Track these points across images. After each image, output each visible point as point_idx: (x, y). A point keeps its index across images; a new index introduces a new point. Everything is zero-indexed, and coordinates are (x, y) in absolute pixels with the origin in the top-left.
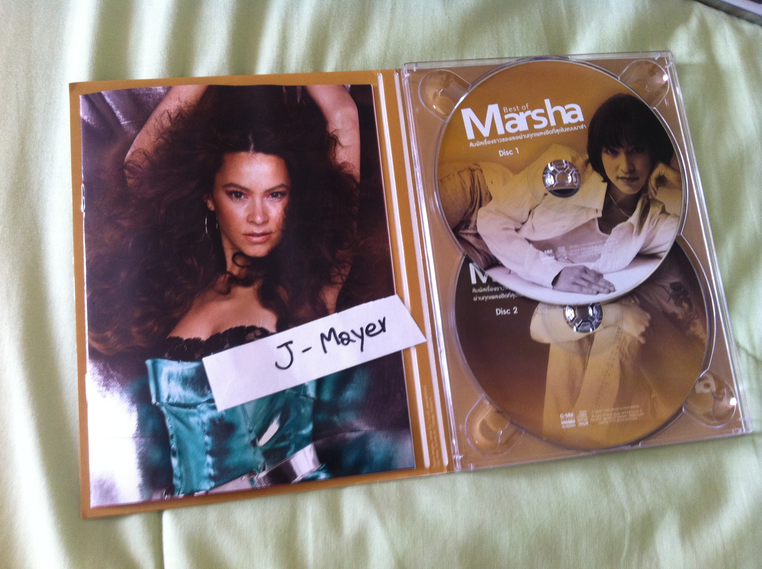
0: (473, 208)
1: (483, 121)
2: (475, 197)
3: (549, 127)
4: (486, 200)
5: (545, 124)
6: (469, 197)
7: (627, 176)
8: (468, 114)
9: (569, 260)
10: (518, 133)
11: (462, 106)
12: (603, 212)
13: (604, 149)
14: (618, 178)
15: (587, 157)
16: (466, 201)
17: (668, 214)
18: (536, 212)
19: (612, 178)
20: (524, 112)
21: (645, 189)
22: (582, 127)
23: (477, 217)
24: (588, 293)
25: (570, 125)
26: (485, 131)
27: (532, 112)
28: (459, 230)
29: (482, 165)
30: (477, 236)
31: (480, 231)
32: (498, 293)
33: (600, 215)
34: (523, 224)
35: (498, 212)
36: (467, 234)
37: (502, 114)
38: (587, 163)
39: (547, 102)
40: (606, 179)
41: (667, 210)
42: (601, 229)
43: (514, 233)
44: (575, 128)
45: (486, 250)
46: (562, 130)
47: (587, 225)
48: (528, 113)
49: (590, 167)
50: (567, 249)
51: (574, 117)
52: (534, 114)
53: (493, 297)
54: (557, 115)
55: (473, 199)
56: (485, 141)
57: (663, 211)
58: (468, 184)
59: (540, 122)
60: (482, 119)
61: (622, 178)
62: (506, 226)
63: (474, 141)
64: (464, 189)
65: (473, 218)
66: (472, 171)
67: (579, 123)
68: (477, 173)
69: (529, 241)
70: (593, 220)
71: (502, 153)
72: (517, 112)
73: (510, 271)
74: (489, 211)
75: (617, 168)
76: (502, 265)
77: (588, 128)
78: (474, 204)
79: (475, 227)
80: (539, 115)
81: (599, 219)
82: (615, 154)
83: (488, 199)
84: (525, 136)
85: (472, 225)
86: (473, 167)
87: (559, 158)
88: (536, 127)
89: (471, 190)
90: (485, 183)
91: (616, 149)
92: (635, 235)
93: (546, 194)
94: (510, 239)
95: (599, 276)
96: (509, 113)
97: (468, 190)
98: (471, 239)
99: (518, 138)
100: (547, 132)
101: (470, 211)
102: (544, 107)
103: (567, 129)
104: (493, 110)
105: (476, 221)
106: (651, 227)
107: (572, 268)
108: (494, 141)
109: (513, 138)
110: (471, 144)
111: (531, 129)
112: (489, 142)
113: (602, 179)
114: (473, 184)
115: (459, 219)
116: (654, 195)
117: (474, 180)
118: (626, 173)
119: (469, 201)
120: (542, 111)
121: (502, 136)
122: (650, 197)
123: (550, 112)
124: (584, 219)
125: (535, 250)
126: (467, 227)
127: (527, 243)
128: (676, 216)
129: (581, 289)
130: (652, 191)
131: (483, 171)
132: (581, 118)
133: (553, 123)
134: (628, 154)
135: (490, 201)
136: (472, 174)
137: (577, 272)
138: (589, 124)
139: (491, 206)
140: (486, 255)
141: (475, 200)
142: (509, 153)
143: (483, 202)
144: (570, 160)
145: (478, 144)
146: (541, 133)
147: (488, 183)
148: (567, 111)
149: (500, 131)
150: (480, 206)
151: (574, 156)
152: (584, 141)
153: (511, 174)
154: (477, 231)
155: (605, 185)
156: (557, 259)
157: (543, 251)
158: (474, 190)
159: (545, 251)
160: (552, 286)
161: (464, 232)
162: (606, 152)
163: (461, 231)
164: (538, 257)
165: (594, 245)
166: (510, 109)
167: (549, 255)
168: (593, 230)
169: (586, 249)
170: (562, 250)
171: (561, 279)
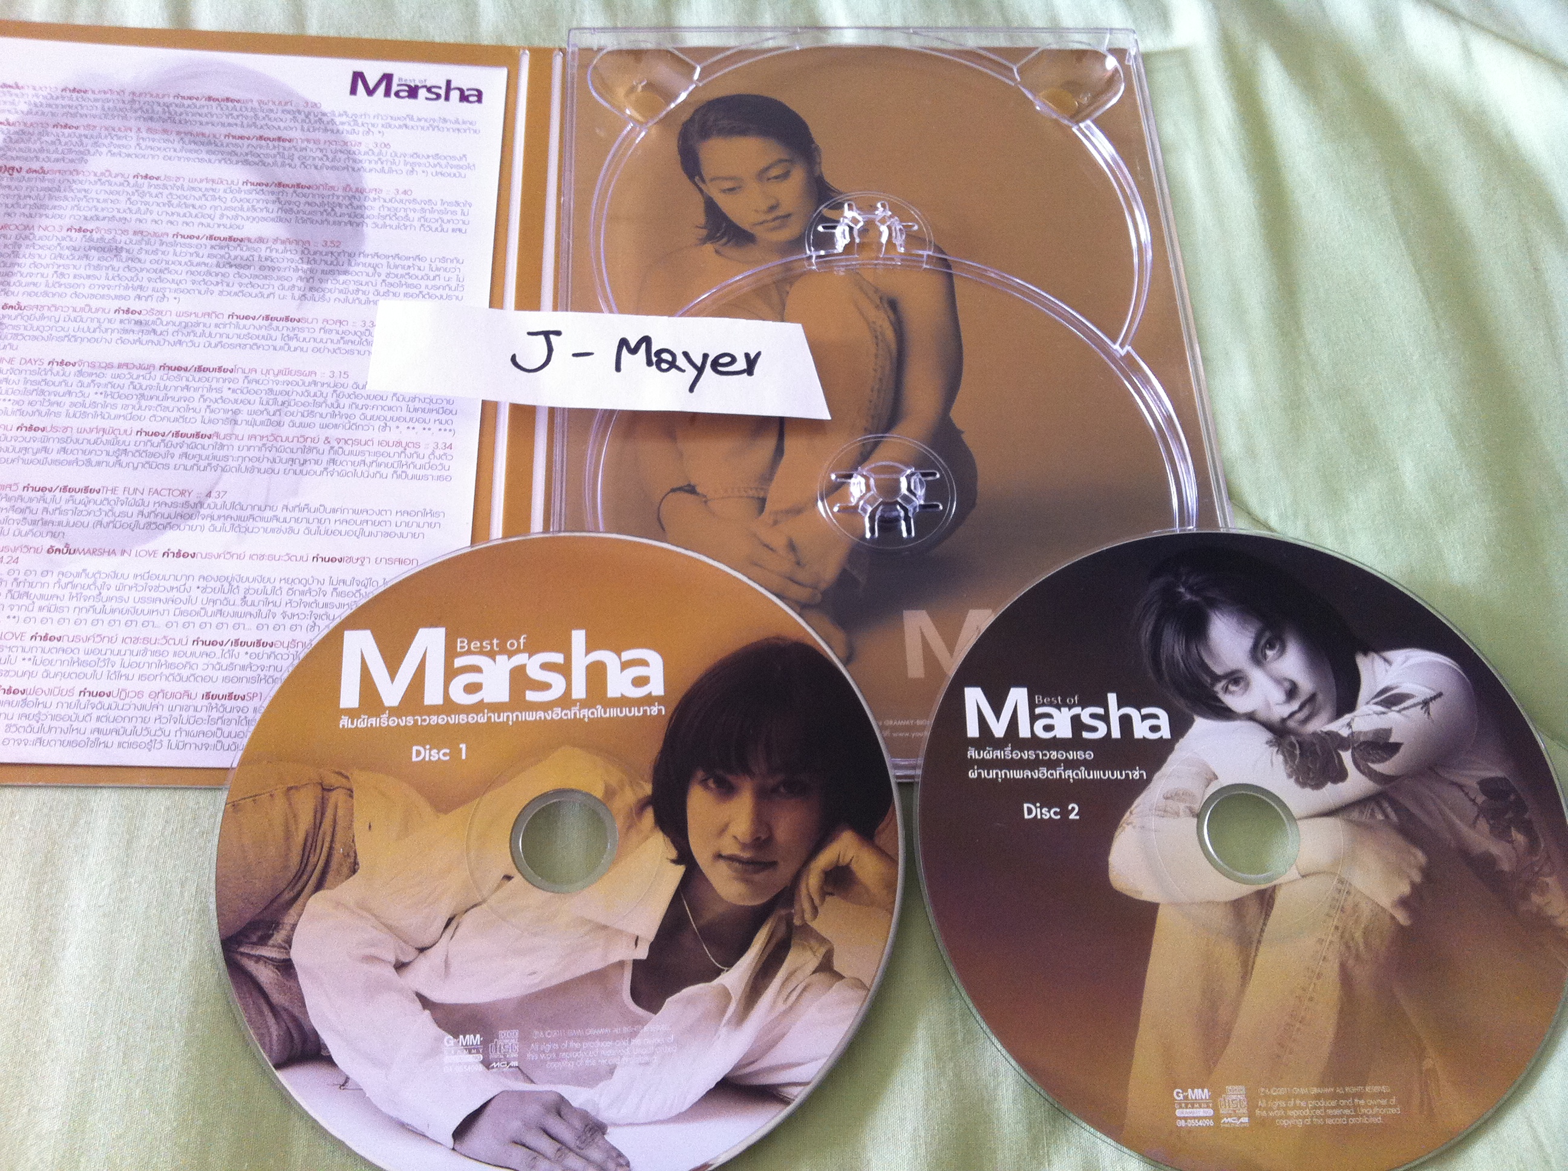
0: (296, 891)
1: (393, 666)
2: (313, 860)
3: (565, 701)
4: (339, 872)
5: (556, 691)
6: (296, 856)
7: (746, 855)
9: (520, 1071)
10: (479, 707)
11: (350, 623)
12: (653, 947)
13: (700, 774)
14: (719, 856)
15: (648, 789)
16: (286, 867)
17: (839, 977)
18: (468, 922)
19: (701, 854)
20: (510, 655)
21: (786, 896)
22: (654, 710)
23: (300, 915)
25: (623, 701)
26: (391, 693)
27: (530, 657)
28: (240, 944)
29: (359, 778)
30: (286, 967)
31: (298, 955)
33: (642, 953)
34: (422, 950)
35: (363, 907)
36: (259, 959)
37: (451, 654)
38: (642, 806)
39: (578, 637)
40: (685, 857)
41: (838, 965)
42: (636, 994)
43: (390, 972)
44: (635, 712)
46: (599, 712)
47: (599, 977)
48: (521, 659)
50: (524, 1039)
51: (641, 682)
52: (533, 666)
54: (596, 671)
55: (306, 865)
56: (385, 716)
57: (826, 967)
58: (304, 824)
59: (545, 687)
60: (393, 661)
61: (731, 858)
62: (373, 951)
63: (352, 713)
64: (288, 836)
65: (288, 920)
67: (649, 700)
68: (337, 797)
69: (425, 1002)
70: (621, 964)
71: (420, 753)
72: (492, 655)
73: (347, 1079)
74: (338, 904)
75: (723, 830)
76: (329, 1061)
77: (669, 715)
78: (305, 877)
79: (289, 942)
80: (546, 666)
81: (636, 963)
82: (727, 792)
83: (345, 870)
84: (494, 718)
85: (279, 937)
88: (531, 696)
89: (306, 840)
90: (350, 827)
92: (729, 1022)
93: (508, 878)
94: (373, 989)
95: (595, 1129)
96: (469, 652)
97: (299, 838)
98: (265, 975)
99: (472, 718)
100: (557, 714)
101: (287, 896)
102: (565, 648)
103: (614, 712)
104: (429, 641)
105: (294, 927)
106: (781, 1007)
107: (523, 1096)
108: (408, 721)
109: (462, 719)
110: (345, 722)
111: (517, 701)
112: (393, 722)
113: (673, 854)
114: (317, 825)
115: (250, 914)
116: (808, 916)
117: (323, 814)
118: (744, 846)
120: (557, 658)
121: (435, 710)
122: (797, 922)
123: (581, 662)
124: (593, 962)
125: (434, 1030)
126: (263, 941)
127: (418, 1005)
128: (859, 984)
129: (532, 1162)
130: (806, 905)
131: (355, 795)
132: (657, 687)
133: (579, 691)
135: (349, 877)
136: (323, 798)
137: (533, 1109)
138: (674, 705)
139: (346, 891)
140: (290, 1025)
141: (309, 868)
142: (438, 755)
143: (330, 877)
145: (364, 722)
146: (540, 714)
147: (359, 827)
148: (625, 665)
150: (319, 886)
152: (651, 748)
154: (288, 953)
155: (678, 872)
156: (487, 1064)
157: (456, 1036)
158: (315, 841)
159: (461, 1037)
160: (450, 1142)
161: (253, 952)
162: (704, 783)
163: (242, 950)
164: (435, 1051)
165: (603, 1038)
166: (475, 645)
167: (469, 1049)
168: (611, 994)
169: (577, 1045)
170: (508, 1040)
171: (484, 1124)
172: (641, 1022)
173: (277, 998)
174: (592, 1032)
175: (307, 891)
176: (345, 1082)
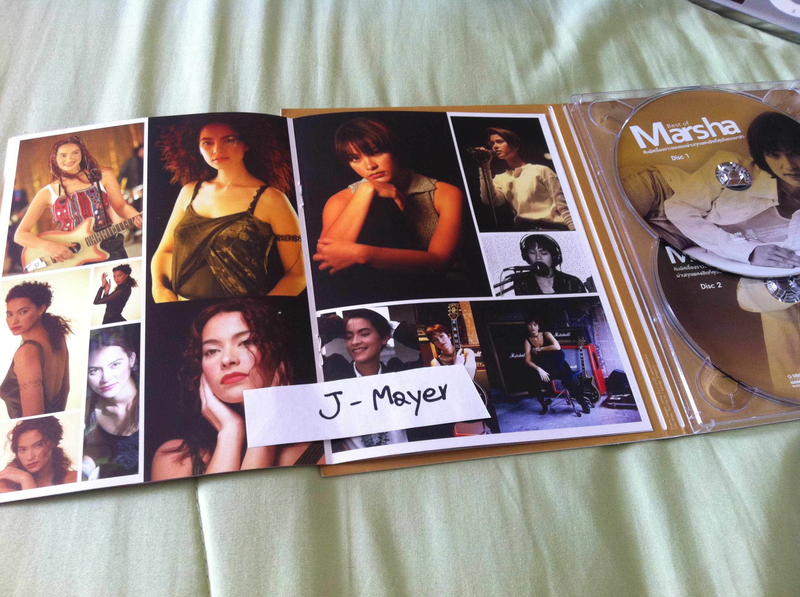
0: (658, 200)
1: (651, 135)
2: (658, 191)
3: (711, 137)
4: (669, 194)
5: (706, 136)
6: (652, 191)
8: (636, 130)
9: (759, 240)
10: (685, 143)
11: (629, 124)
12: (780, 201)
13: (765, 153)
14: (785, 175)
15: (752, 159)
16: (651, 195)
18: (718, 202)
19: (779, 175)
20: (686, 127)
22: (741, 137)
23: (664, 207)
24: (785, 267)
25: (729, 136)
26: (655, 142)
27: (693, 126)
28: (650, 218)
29: (659, 167)
30: (668, 222)
31: (669, 218)
32: (700, 270)
33: (777, 204)
34: (708, 212)
35: (682, 202)
36: (658, 221)
37: (667, 130)
38: (753, 163)
39: (704, 119)
40: (774, 176)
42: (782, 215)
43: (702, 219)
44: (735, 138)
45: (679, 234)
46: (723, 140)
47: (768, 212)
48: (690, 128)
49: (757, 167)
50: (755, 231)
51: (732, 129)
52: (695, 128)
53: (695, 274)
54: (716, 129)
55: (657, 193)
56: (657, 149)
58: (649, 182)
59: (703, 135)
60: (651, 134)
61: (788, 175)
62: (693, 214)
63: (646, 149)
64: (647, 186)
65: (661, 208)
66: (651, 172)
67: (737, 134)
68: (655, 173)
69: (719, 226)
70: (772, 207)
71: (674, 158)
72: (680, 128)
74: (674, 203)
75: (782, 167)
76: (697, 246)
77: (746, 138)
78: (659, 197)
79: (665, 216)
80: (699, 129)
81: (777, 207)
82: (777, 156)
83: (671, 193)
84: (691, 145)
85: (661, 214)
86: (651, 169)
87: (727, 161)
89: (653, 187)
90: (664, 181)
91: (776, 153)
93: (723, 189)
94: (700, 225)
95: (791, 253)
96: (672, 128)
97: (650, 186)
98: (663, 225)
99: (685, 146)
100: (710, 142)
101: (657, 203)
102: (702, 123)
103: (728, 139)
104: (658, 126)
105: (664, 211)
107: (763, 247)
108: (664, 149)
109: (682, 147)
110: (645, 152)
111: (695, 140)
112: (660, 150)
113: (770, 176)
114: (654, 182)
115: (647, 209)
117: (654, 179)
118: (791, 171)
119: (654, 196)
120: (702, 126)
121: (670, 145)
123: (710, 126)
124: (763, 208)
125: (725, 233)
126: (657, 216)
127: (717, 227)
129: (777, 264)
131: (660, 172)
132: (737, 130)
133: (714, 135)
134: (789, 156)
135: (673, 195)
136: (651, 174)
137: (769, 250)
138: (746, 135)
139: (674, 198)
140: (680, 238)
141: (659, 194)
142: (680, 158)
143: (667, 195)
144: (737, 162)
145: (651, 152)
146: (706, 143)
147: (667, 180)
148: (724, 125)
149: (668, 141)
150: (665, 199)
151: (740, 159)
153: (686, 174)
154: (666, 218)
155: (775, 180)
156: (748, 240)
157: (733, 234)
158: (656, 186)
159: (735, 234)
160: (749, 262)
161: (655, 219)
162: (768, 155)
163: (651, 219)
164: (729, 239)
165: (779, 228)
166: (673, 126)
167: (740, 237)
168: (774, 216)
169: (772, 231)
170: (750, 232)
171: (756, 256)
172: (789, 222)
173: (671, 231)
174: (774, 227)
175: (662, 200)
176: (706, 251)
